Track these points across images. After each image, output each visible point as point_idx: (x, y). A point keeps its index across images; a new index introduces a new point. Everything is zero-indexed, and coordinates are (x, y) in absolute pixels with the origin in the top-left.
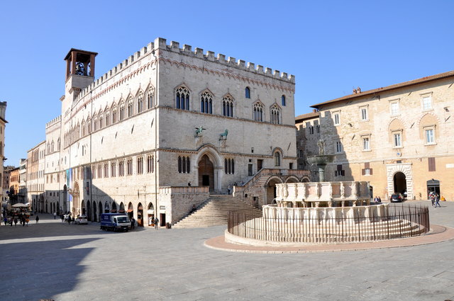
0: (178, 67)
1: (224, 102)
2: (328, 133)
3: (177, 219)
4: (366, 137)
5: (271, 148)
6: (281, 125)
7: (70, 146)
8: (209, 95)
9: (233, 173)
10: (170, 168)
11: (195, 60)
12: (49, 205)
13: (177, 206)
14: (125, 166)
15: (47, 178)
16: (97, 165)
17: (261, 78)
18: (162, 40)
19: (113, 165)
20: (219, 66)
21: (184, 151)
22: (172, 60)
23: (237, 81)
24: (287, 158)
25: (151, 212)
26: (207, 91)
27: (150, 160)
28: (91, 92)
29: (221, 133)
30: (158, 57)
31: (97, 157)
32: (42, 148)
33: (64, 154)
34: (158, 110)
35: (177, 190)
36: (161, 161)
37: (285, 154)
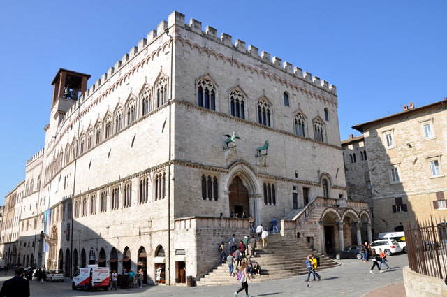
0: (200, 53)
1: (259, 107)
2: (378, 158)
3: (204, 271)
4: (435, 159)
5: (319, 172)
6: (327, 145)
7: (50, 181)
8: (240, 95)
9: (274, 203)
10: (190, 191)
11: (222, 47)
12: (22, 258)
13: (205, 249)
14: (121, 195)
15: (23, 224)
16: (81, 199)
17: (301, 84)
18: (179, 15)
19: (103, 196)
20: (251, 60)
21: (210, 168)
22: (192, 42)
23: (274, 82)
24: (336, 187)
25: (160, 260)
26: (238, 89)
27: (159, 181)
28: (79, 107)
29: (257, 147)
30: (173, 36)
31: (82, 188)
32: (20, 190)
33: (44, 193)
34: (173, 105)
35: (205, 222)
36: (177, 179)
37: (334, 182)
